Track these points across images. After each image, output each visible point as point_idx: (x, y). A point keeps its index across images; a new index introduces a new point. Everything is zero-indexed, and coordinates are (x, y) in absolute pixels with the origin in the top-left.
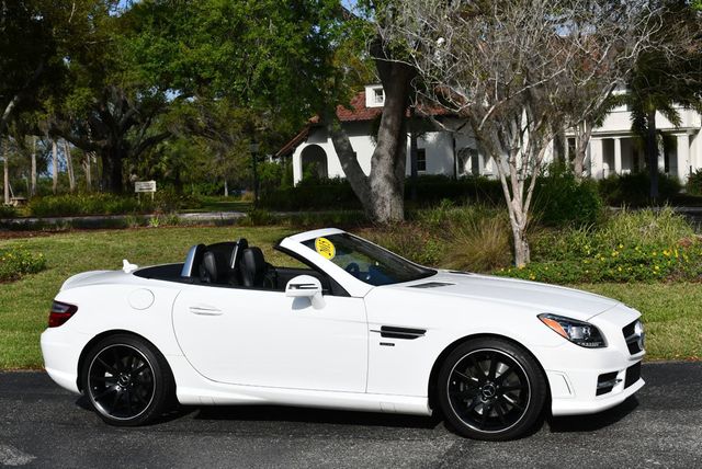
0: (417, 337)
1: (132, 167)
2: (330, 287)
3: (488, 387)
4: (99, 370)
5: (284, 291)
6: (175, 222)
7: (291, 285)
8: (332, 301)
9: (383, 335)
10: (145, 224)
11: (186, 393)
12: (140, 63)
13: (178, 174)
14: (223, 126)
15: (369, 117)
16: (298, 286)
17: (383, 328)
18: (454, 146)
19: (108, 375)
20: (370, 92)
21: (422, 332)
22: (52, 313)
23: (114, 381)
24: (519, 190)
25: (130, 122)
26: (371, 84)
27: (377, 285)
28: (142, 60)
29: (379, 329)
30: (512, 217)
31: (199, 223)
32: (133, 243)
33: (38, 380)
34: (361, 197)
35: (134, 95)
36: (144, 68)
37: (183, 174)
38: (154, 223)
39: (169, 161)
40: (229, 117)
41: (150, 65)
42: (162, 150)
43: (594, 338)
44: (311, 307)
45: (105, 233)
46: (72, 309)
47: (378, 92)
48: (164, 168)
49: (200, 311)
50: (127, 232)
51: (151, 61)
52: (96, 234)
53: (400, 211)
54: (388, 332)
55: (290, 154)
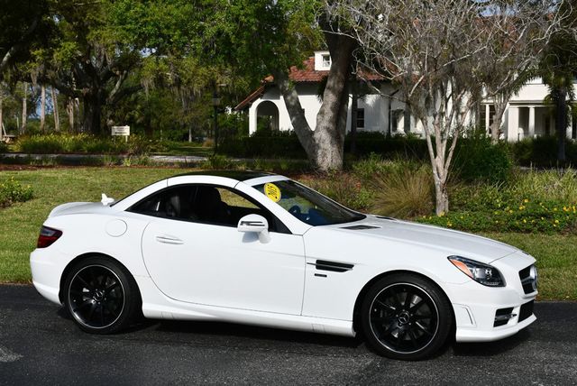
0: (346, 270)
1: (110, 113)
2: (276, 225)
3: (403, 315)
4: (78, 286)
5: (236, 226)
6: (145, 163)
7: (242, 222)
8: (276, 237)
9: (318, 268)
10: (119, 163)
11: (150, 308)
12: (121, 24)
13: (149, 121)
14: (189, 82)
15: (317, 79)
16: (248, 223)
17: (318, 261)
18: (390, 108)
19: (85, 290)
20: (318, 57)
21: (350, 266)
22: (41, 236)
23: (90, 295)
24: (442, 149)
25: (109, 74)
26: (320, 50)
27: (314, 226)
28: (123, 22)
29: (315, 263)
30: (435, 172)
31: (166, 164)
32: (108, 180)
33: (25, 292)
34: (306, 149)
35: (113, 49)
36: (124, 29)
37: (153, 121)
38: (127, 163)
39: (142, 109)
40: (195, 74)
41: (129, 26)
42: (136, 98)
43: (494, 278)
44: (258, 241)
45: (84, 170)
46: (58, 234)
47: (326, 58)
48: (137, 115)
49: (163, 240)
50: (103, 170)
51: (131, 23)
52: (77, 170)
53: (340, 161)
54: (322, 265)
55: (246, 108)
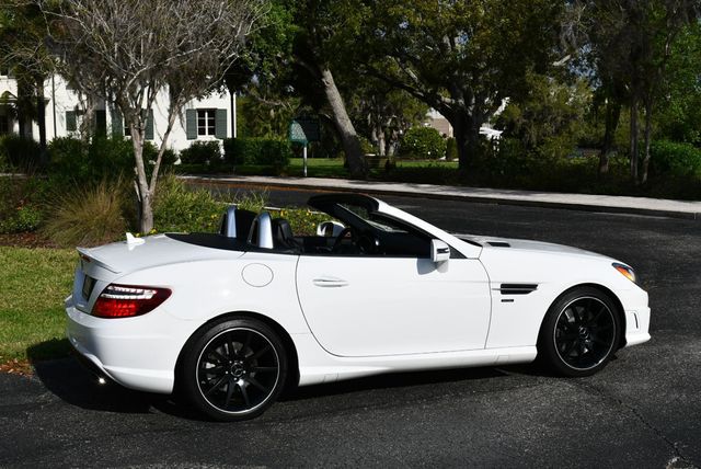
0: (530, 291)
9: (503, 292)
17: (503, 286)
21: (534, 287)
29: (499, 287)
44: (436, 271)
49: (326, 283)
54: (508, 289)
